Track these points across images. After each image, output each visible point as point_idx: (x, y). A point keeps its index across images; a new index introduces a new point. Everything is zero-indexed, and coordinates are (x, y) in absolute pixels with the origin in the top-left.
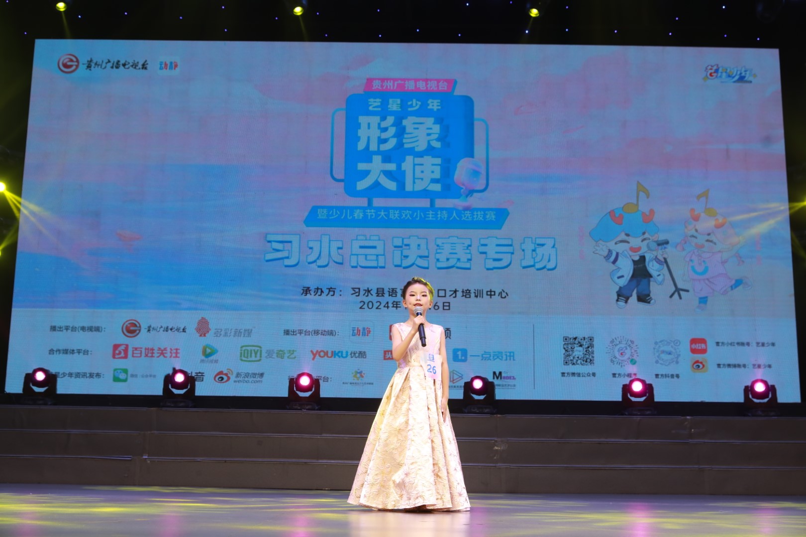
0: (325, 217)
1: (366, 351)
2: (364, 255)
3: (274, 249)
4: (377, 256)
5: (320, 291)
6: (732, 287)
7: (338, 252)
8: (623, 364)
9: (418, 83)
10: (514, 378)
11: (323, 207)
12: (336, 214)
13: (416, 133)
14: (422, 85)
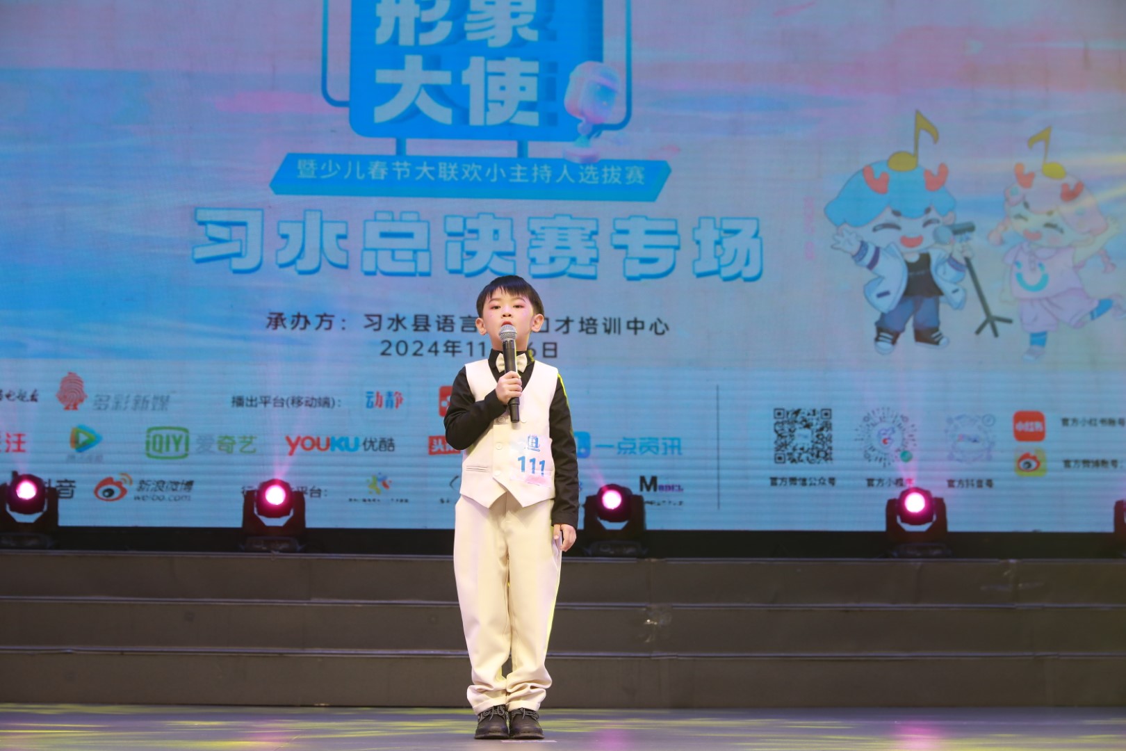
0: (312, 176)
1: (394, 438)
2: (388, 249)
3: (212, 239)
4: (415, 252)
5: (302, 320)
6: (1092, 313)
7: (338, 244)
8: (887, 463)
10: (680, 489)
11: (307, 156)
12: (333, 170)
13: (489, 11)
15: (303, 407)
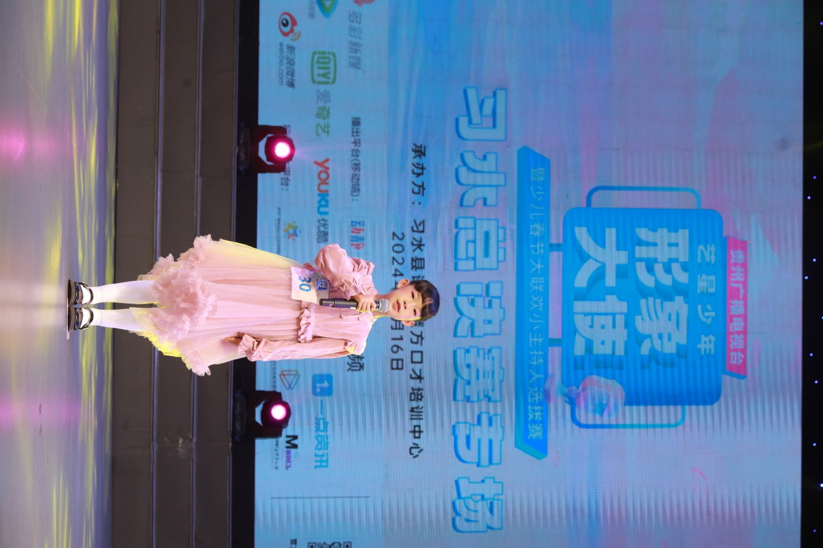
0: (532, 179)
2: (475, 239)
3: (483, 102)
4: (474, 259)
5: (420, 171)
7: (481, 198)
9: (741, 319)
10: (287, 467)
11: (548, 175)
12: (537, 195)
13: (663, 317)
14: (736, 326)
15: (353, 172)
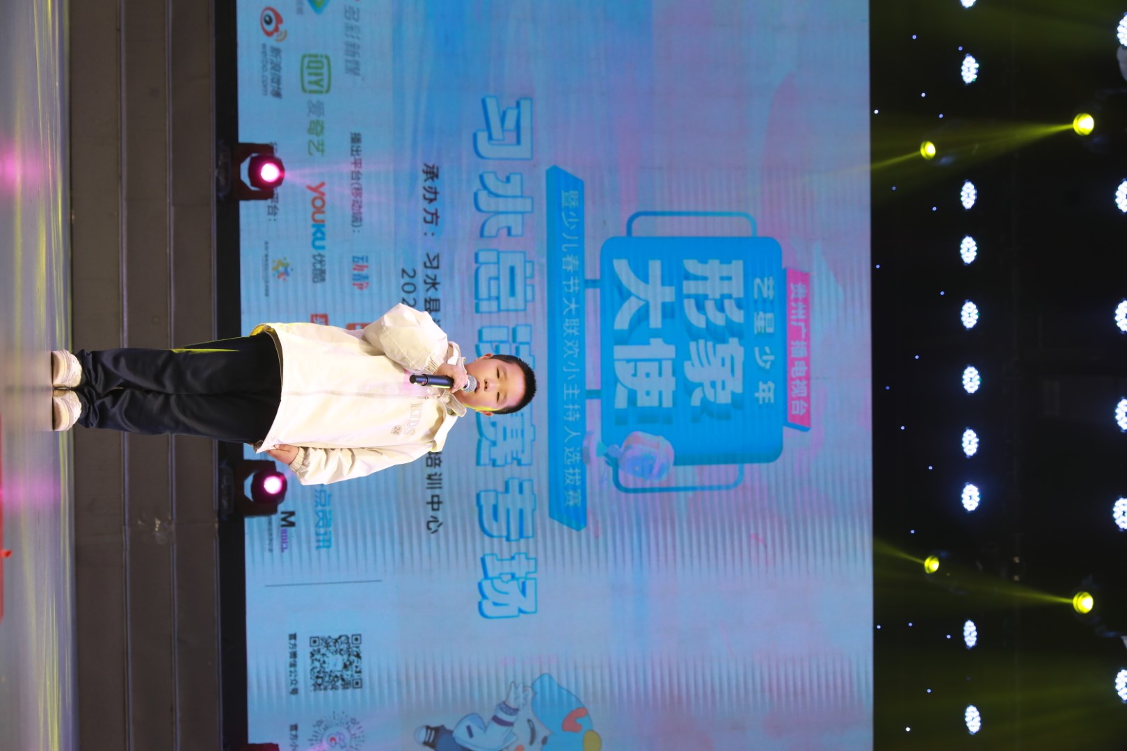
0: (564, 204)
1: (326, 282)
2: (499, 275)
3: (504, 114)
4: (498, 298)
5: (432, 196)
7: (503, 228)
8: (314, 742)
9: (803, 362)
10: (283, 550)
11: (581, 199)
12: (569, 223)
13: (716, 362)
14: (798, 371)
15: (353, 198)
